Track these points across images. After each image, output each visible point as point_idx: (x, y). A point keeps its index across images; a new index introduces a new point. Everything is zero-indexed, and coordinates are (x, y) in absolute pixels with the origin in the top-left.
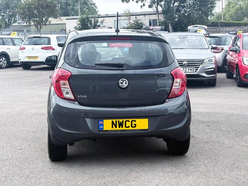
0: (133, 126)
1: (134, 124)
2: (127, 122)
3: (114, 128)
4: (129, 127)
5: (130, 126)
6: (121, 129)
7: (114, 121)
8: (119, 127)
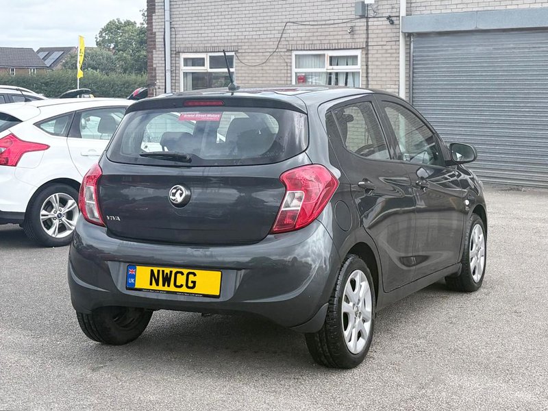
0: (190, 285)
1: (192, 282)
2: (179, 275)
3: (154, 287)
4: (181, 286)
5: (184, 284)
6: (166, 288)
7: (155, 270)
8: (164, 285)
